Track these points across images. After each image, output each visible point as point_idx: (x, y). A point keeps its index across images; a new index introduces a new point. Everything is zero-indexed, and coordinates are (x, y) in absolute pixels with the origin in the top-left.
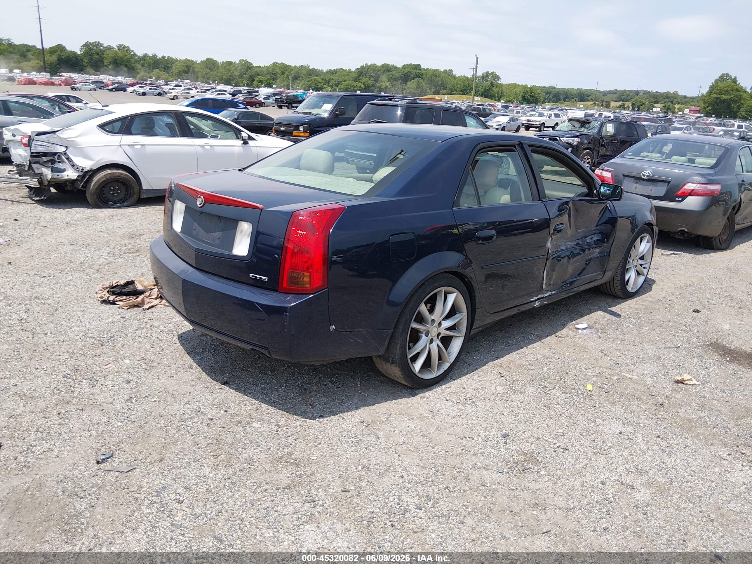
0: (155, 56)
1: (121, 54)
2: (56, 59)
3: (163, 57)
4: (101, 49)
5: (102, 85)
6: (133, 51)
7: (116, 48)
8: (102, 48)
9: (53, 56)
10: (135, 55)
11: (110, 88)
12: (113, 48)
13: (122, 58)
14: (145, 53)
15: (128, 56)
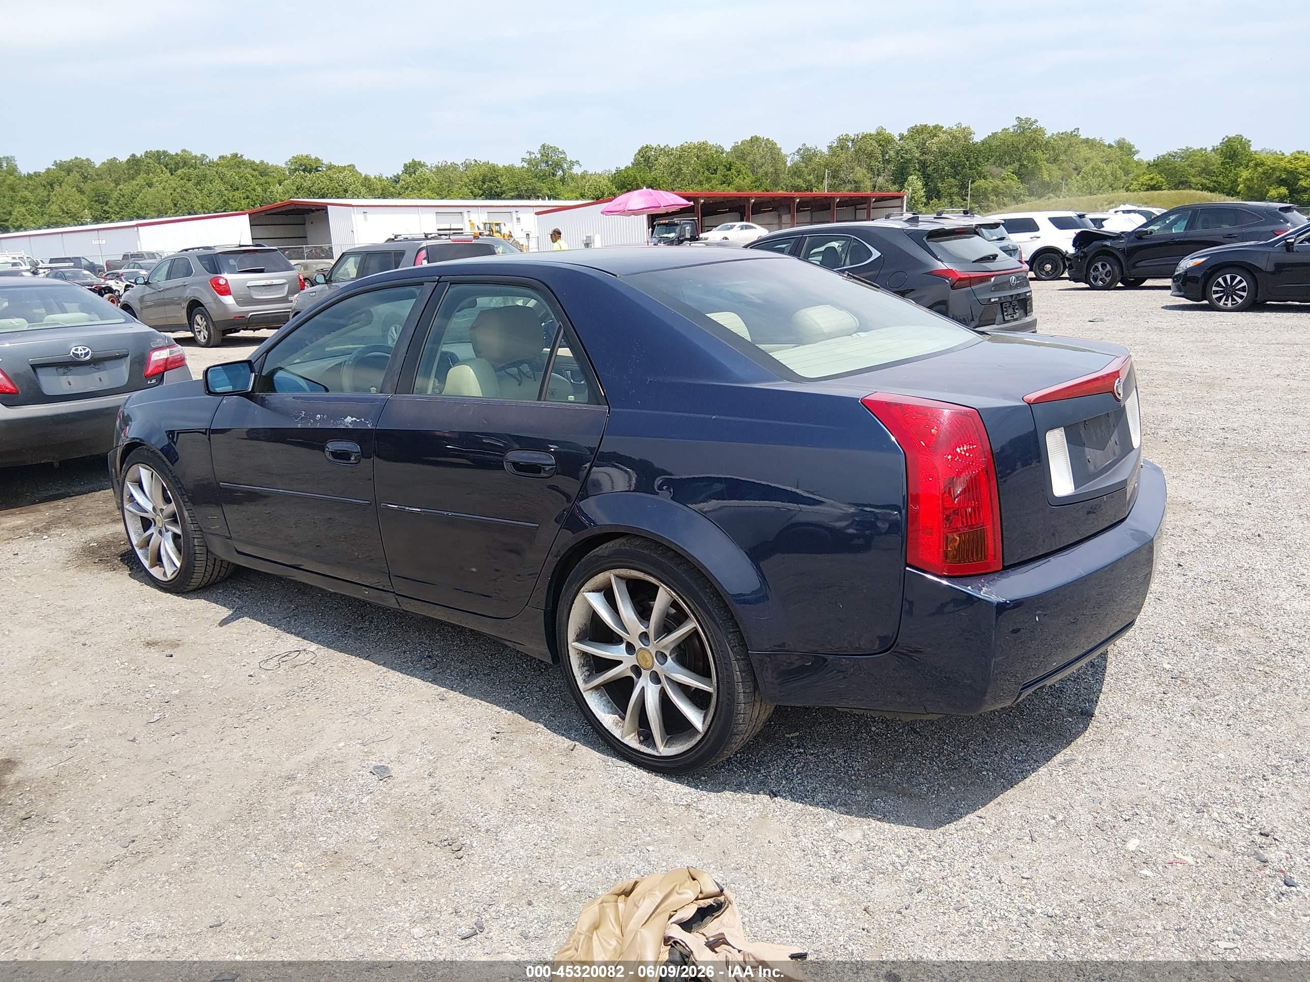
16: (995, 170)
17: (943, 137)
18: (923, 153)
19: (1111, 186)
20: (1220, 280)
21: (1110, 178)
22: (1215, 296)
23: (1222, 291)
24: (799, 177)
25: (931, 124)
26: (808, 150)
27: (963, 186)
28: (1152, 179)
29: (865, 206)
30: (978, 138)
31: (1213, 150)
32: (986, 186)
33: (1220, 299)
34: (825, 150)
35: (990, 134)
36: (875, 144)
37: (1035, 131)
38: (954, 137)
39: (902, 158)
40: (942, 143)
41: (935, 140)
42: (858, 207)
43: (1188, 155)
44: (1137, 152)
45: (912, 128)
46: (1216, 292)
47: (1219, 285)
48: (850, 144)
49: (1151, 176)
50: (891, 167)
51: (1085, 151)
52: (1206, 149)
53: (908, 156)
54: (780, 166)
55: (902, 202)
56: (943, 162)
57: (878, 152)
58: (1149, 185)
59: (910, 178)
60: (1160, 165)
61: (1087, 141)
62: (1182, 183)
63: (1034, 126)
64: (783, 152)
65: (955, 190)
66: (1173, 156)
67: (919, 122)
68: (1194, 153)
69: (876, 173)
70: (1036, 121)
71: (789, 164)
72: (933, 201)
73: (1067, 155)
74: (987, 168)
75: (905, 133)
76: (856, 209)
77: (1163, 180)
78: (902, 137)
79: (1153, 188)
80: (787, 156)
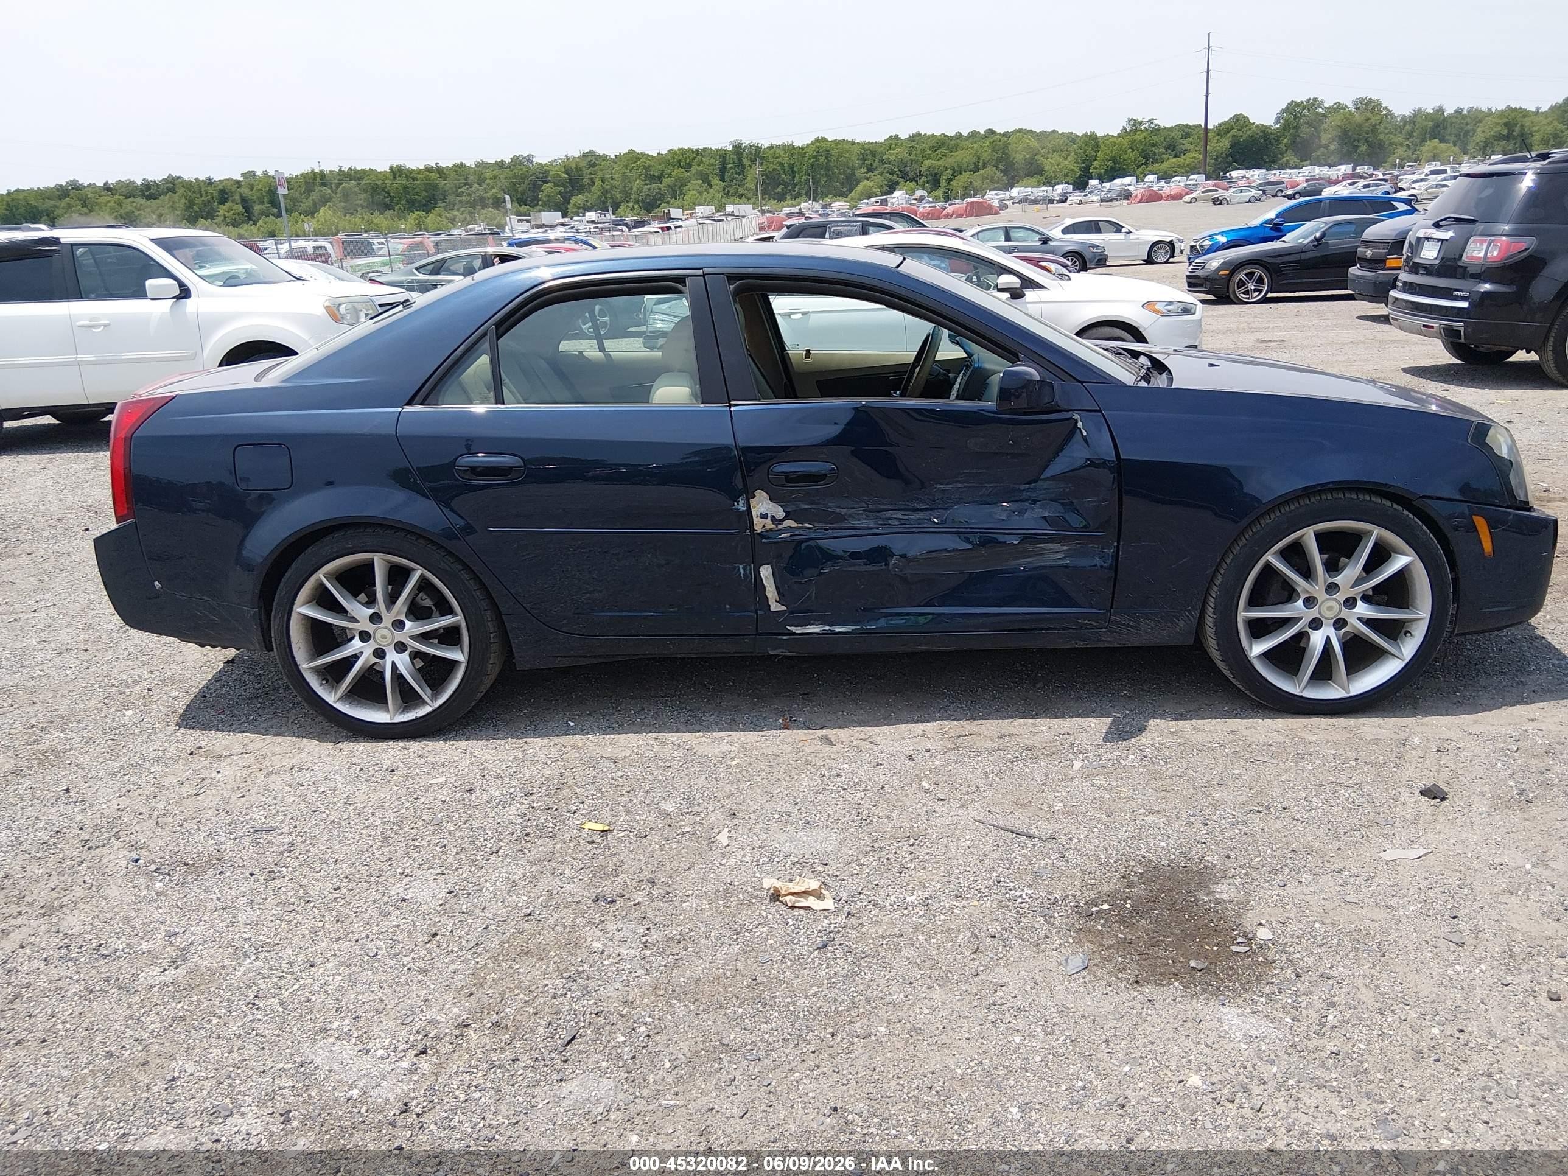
0: (1440, 110)
1: (1358, 118)
2: (1228, 145)
3: (1458, 112)
4: (1318, 114)
5: (1280, 187)
6: (1386, 108)
7: (1350, 105)
8: (1320, 110)
9: (1223, 140)
10: (1390, 113)
11: (1290, 192)
12: (1344, 107)
13: (1360, 126)
14: (1417, 106)
15: (1374, 120)
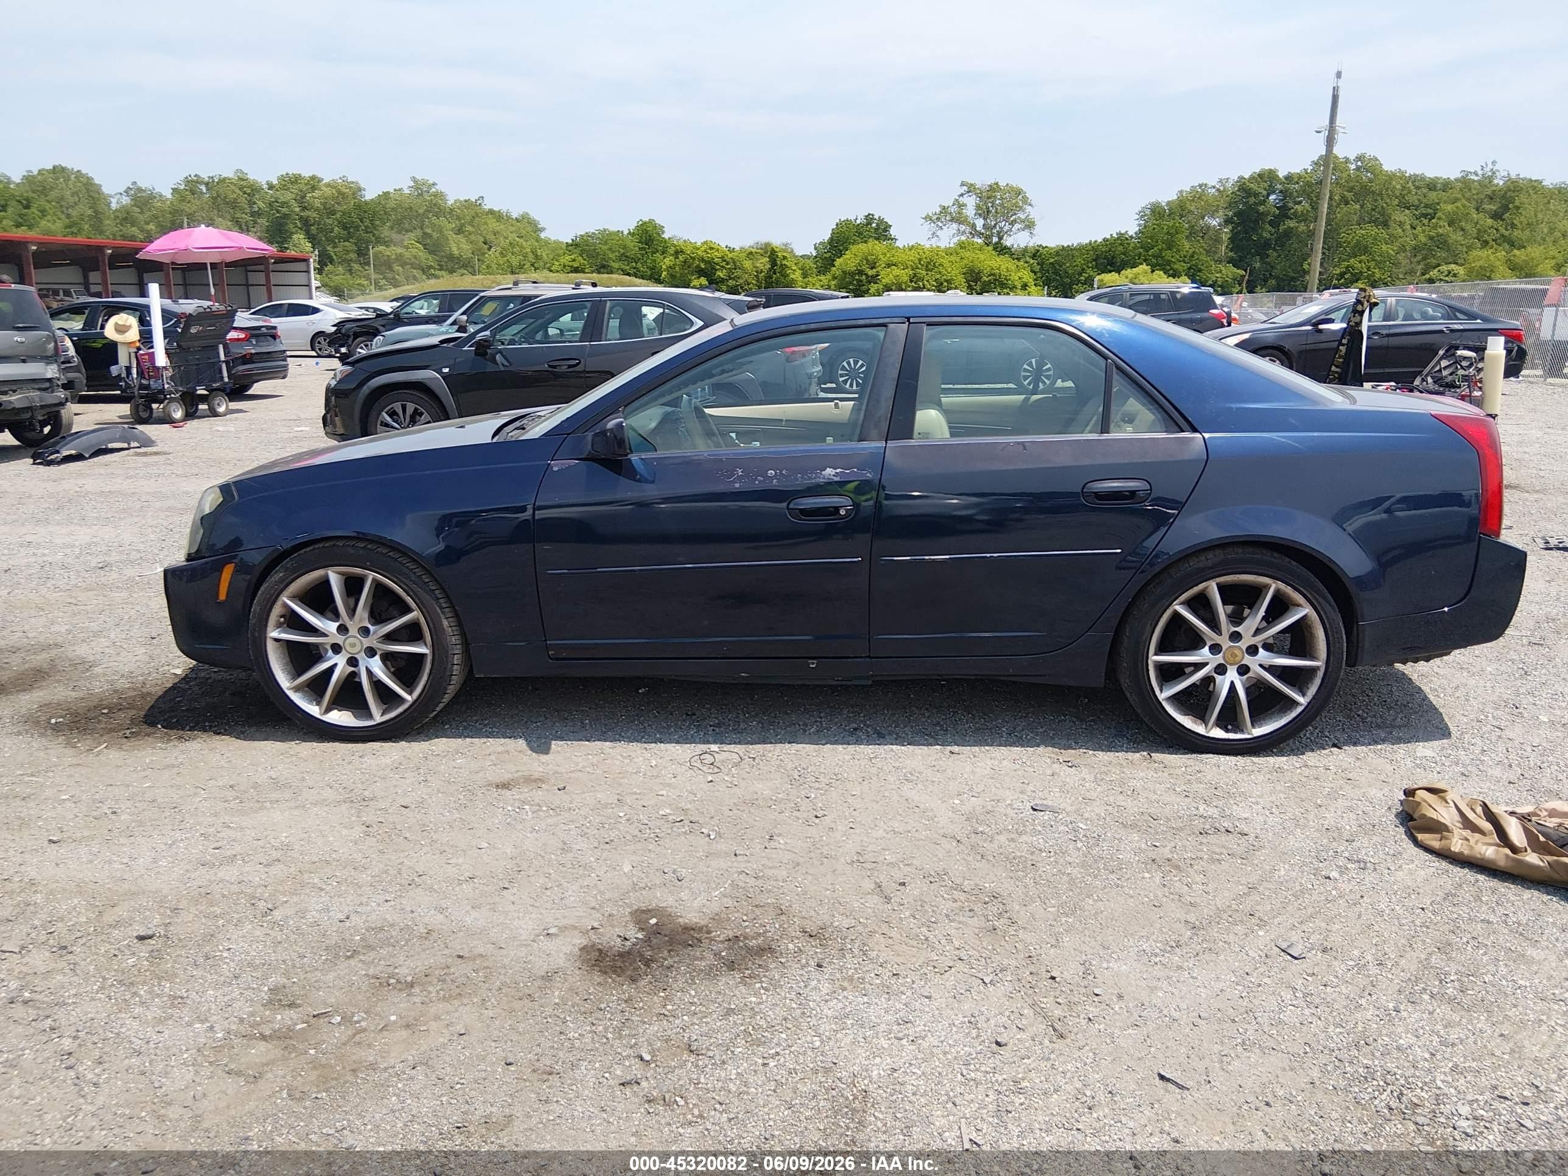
16: (395, 236)
17: (328, 192)
18: (304, 208)
19: (532, 265)
20: (845, 364)
21: (531, 257)
22: (841, 379)
23: (847, 375)
24: (133, 225)
25: (307, 174)
26: (140, 190)
27: (362, 253)
28: (574, 260)
29: (262, 267)
30: (370, 195)
31: (630, 233)
32: (389, 253)
33: (845, 382)
34: (168, 194)
35: (381, 193)
36: (238, 191)
37: (435, 195)
38: (340, 193)
39: (278, 212)
40: (326, 198)
41: (317, 193)
42: (249, 268)
43: (606, 237)
44: (543, 229)
45: (282, 176)
46: (842, 376)
47: (844, 368)
48: (204, 188)
49: (572, 257)
50: (263, 222)
51: (493, 224)
52: (622, 232)
53: (284, 210)
54: (101, 207)
55: (308, 266)
56: (329, 221)
57: (243, 201)
58: (571, 267)
59: (295, 236)
60: (581, 246)
61: (491, 212)
62: (604, 267)
63: (434, 190)
64: (106, 190)
65: (353, 256)
66: (591, 236)
67: (293, 170)
68: (611, 234)
69: (245, 228)
70: (434, 184)
71: (114, 206)
72: (328, 268)
73: (473, 226)
74: (385, 232)
75: (275, 182)
76: (247, 271)
77: (586, 262)
78: (271, 187)
79: (576, 270)
80: (111, 196)
